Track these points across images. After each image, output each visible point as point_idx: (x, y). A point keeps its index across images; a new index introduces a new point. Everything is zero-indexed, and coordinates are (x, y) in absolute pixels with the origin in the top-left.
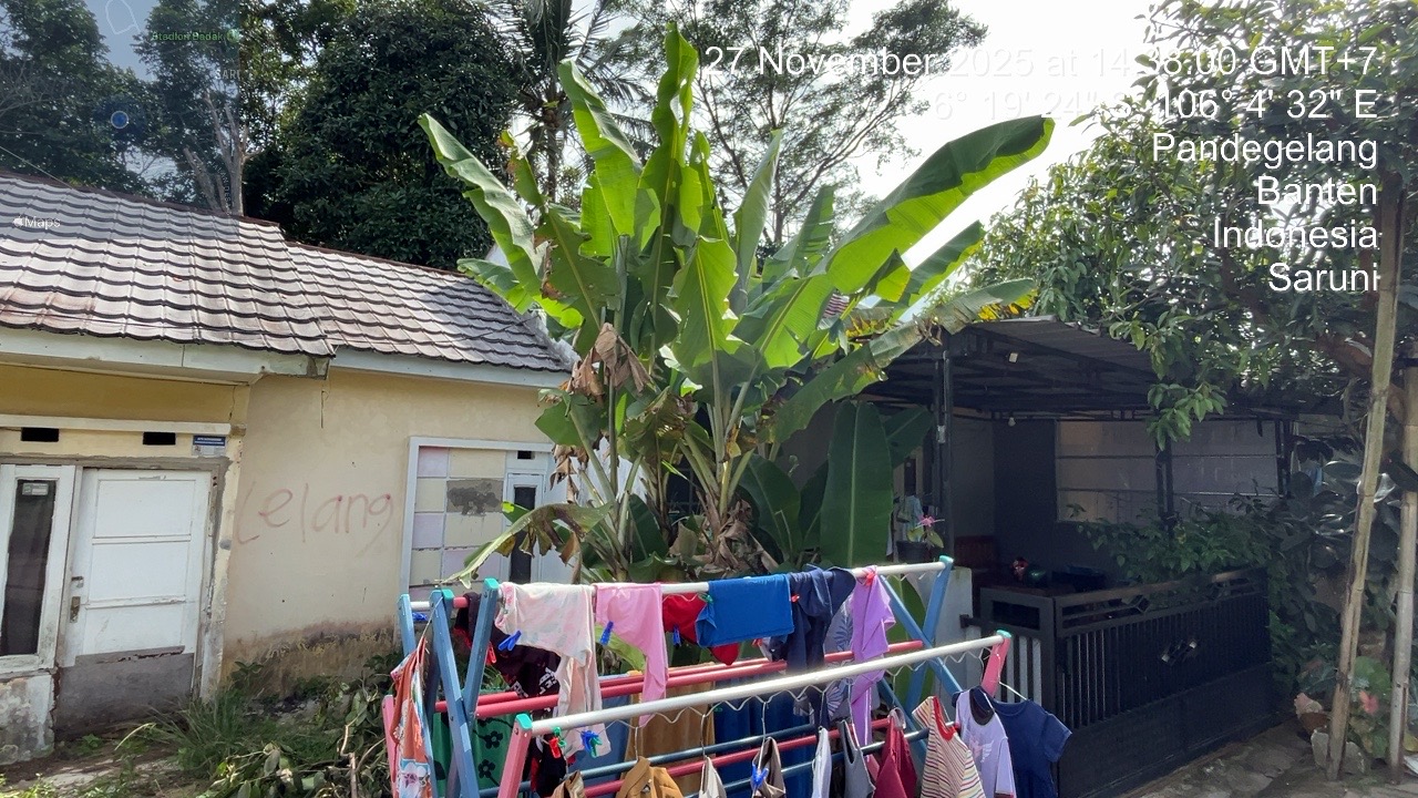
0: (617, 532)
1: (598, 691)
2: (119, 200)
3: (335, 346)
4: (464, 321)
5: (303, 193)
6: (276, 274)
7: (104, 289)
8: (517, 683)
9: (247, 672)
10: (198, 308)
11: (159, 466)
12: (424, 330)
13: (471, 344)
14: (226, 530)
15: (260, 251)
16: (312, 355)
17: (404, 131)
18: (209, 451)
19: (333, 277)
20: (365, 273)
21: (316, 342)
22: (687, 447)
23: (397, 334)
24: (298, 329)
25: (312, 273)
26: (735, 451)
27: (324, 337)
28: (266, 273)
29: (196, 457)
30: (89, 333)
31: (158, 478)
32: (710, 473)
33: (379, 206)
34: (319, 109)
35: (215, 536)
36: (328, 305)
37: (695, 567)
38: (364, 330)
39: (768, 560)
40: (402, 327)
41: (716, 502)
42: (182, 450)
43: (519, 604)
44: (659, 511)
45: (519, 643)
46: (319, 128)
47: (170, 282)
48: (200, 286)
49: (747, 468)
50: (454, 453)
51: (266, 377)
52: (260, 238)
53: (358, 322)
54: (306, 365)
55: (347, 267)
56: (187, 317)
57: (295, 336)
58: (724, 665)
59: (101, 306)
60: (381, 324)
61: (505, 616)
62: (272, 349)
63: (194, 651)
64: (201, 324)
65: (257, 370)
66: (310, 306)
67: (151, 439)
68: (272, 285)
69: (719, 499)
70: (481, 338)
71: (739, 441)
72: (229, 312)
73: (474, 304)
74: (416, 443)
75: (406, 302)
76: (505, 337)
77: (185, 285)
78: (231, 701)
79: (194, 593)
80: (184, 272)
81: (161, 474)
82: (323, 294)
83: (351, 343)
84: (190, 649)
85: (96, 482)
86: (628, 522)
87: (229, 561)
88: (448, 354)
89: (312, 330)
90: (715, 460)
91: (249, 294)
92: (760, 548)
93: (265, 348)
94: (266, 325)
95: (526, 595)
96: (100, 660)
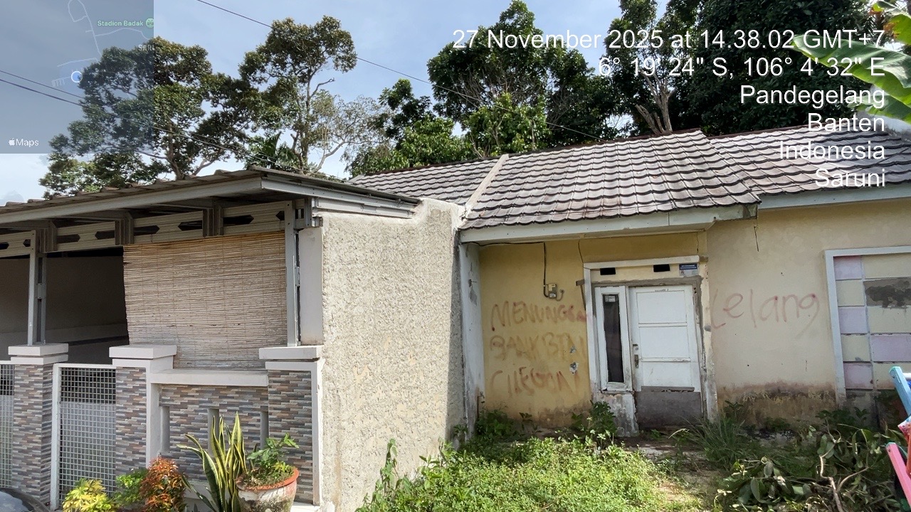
3: (758, 195)
6: (707, 159)
7: (623, 191)
9: (733, 408)
10: (670, 190)
11: (664, 283)
14: (706, 320)
15: (694, 148)
16: (745, 204)
18: (689, 273)
19: (742, 151)
20: (764, 142)
21: (745, 195)
23: (799, 178)
24: (731, 189)
25: (728, 152)
27: (749, 191)
28: (701, 160)
29: (682, 277)
30: (623, 215)
31: (664, 290)
35: (701, 323)
36: (744, 170)
38: (774, 180)
40: (803, 172)
42: (674, 273)
47: (652, 179)
48: (668, 178)
50: (865, 259)
51: (717, 223)
52: (692, 140)
53: (768, 176)
54: (741, 212)
55: (750, 142)
56: (666, 197)
57: (731, 194)
59: (624, 200)
60: (786, 174)
62: (719, 205)
63: (700, 391)
64: (674, 199)
65: (711, 220)
66: (734, 173)
67: (658, 268)
68: (707, 166)
70: (879, 164)
72: (688, 188)
74: (830, 254)
75: (801, 154)
76: (901, 158)
77: (660, 179)
78: (729, 425)
79: (694, 357)
80: (657, 172)
81: (666, 288)
82: (738, 164)
83: (767, 191)
84: (698, 389)
85: (635, 293)
87: (711, 338)
89: (740, 188)
91: (696, 175)
93: (715, 205)
94: (711, 192)
96: (653, 390)
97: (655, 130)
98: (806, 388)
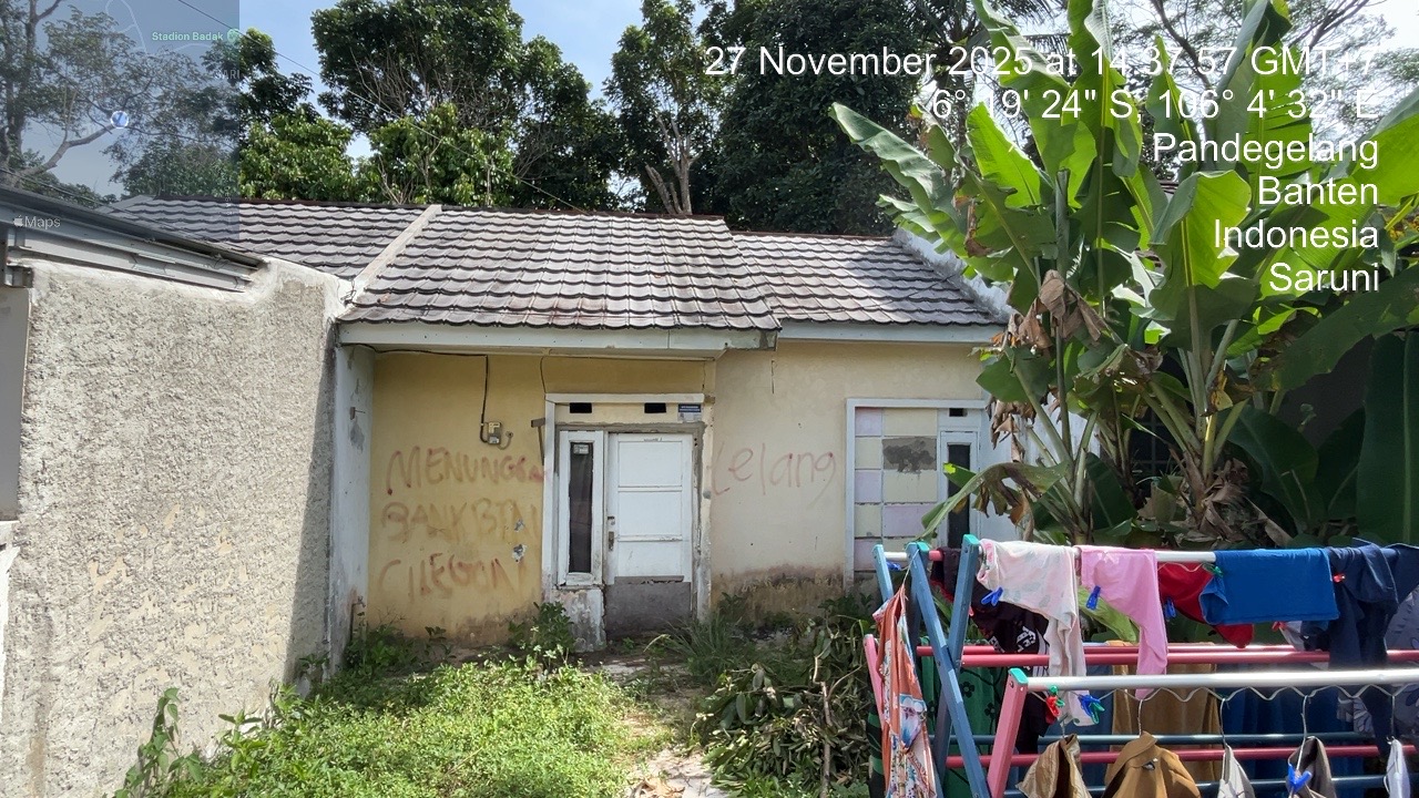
0: (1074, 493)
1: (1082, 658)
2: (611, 218)
3: (779, 319)
4: (889, 284)
5: (736, 185)
6: (727, 262)
7: (611, 291)
8: (994, 638)
9: (730, 602)
10: (674, 298)
11: (657, 430)
12: (852, 297)
13: (897, 305)
14: (706, 484)
15: (712, 243)
16: (763, 329)
17: (816, 108)
18: (690, 417)
19: (770, 257)
20: (796, 250)
21: (764, 318)
22: (1155, 399)
23: (828, 303)
24: (750, 308)
25: (753, 256)
26: (1224, 401)
27: (771, 313)
28: (719, 261)
29: (682, 422)
30: (607, 327)
31: (656, 440)
32: (1187, 428)
33: (798, 184)
34: (744, 105)
35: (699, 488)
36: (769, 283)
37: (1174, 534)
38: (801, 302)
39: (1273, 529)
40: (833, 296)
41: (1198, 461)
42: (671, 416)
43: (1000, 561)
44: (1121, 471)
45: (1002, 599)
46: (745, 123)
47: (653, 279)
48: (674, 280)
49: (1238, 422)
50: (887, 412)
51: (729, 353)
52: (711, 232)
53: (795, 295)
54: (758, 339)
55: (781, 246)
56: (668, 306)
57: (749, 314)
58: (1234, 647)
59: (612, 305)
60: (815, 296)
61: (987, 572)
62: (732, 328)
63: (691, 581)
64: (678, 312)
65: (721, 347)
66: (757, 286)
67: (653, 408)
68: (724, 271)
69: (1201, 457)
70: (907, 298)
71: (1228, 390)
72: (697, 299)
73: (896, 266)
74: (852, 404)
75: (834, 272)
76: (930, 295)
77: (663, 281)
78: (721, 625)
79: (687, 534)
80: (661, 269)
81: (658, 437)
82: (764, 274)
83: (792, 316)
84: (688, 578)
85: (616, 443)
86: (1086, 481)
87: (711, 508)
88: (877, 317)
89: (761, 307)
90: (1193, 414)
91: (709, 281)
92: (1262, 516)
93: (727, 327)
94: (725, 307)
95: (1007, 554)
96: (630, 581)
97: (669, 208)
98: (814, 572)
